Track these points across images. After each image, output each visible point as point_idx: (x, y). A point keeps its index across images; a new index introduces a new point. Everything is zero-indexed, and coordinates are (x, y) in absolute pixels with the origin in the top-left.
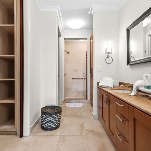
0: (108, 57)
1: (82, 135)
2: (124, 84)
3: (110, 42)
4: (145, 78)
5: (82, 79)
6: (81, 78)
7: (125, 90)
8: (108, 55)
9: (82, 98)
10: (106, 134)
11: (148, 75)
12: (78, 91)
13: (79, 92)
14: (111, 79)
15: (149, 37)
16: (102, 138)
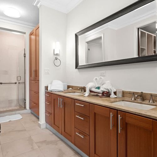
0: (56, 59)
1: (34, 150)
2: (72, 87)
3: (58, 43)
4: (95, 81)
5: (16, 83)
6: (14, 82)
7: (75, 92)
8: (56, 57)
9: (16, 108)
10: (59, 140)
11: (97, 78)
12: (9, 100)
13: (10, 102)
14: (60, 82)
15: (86, 43)
16: (56, 145)
